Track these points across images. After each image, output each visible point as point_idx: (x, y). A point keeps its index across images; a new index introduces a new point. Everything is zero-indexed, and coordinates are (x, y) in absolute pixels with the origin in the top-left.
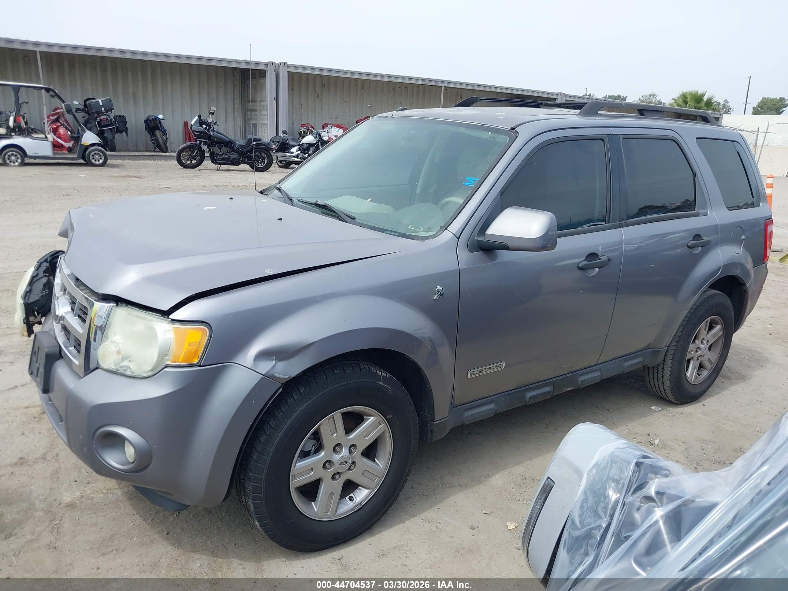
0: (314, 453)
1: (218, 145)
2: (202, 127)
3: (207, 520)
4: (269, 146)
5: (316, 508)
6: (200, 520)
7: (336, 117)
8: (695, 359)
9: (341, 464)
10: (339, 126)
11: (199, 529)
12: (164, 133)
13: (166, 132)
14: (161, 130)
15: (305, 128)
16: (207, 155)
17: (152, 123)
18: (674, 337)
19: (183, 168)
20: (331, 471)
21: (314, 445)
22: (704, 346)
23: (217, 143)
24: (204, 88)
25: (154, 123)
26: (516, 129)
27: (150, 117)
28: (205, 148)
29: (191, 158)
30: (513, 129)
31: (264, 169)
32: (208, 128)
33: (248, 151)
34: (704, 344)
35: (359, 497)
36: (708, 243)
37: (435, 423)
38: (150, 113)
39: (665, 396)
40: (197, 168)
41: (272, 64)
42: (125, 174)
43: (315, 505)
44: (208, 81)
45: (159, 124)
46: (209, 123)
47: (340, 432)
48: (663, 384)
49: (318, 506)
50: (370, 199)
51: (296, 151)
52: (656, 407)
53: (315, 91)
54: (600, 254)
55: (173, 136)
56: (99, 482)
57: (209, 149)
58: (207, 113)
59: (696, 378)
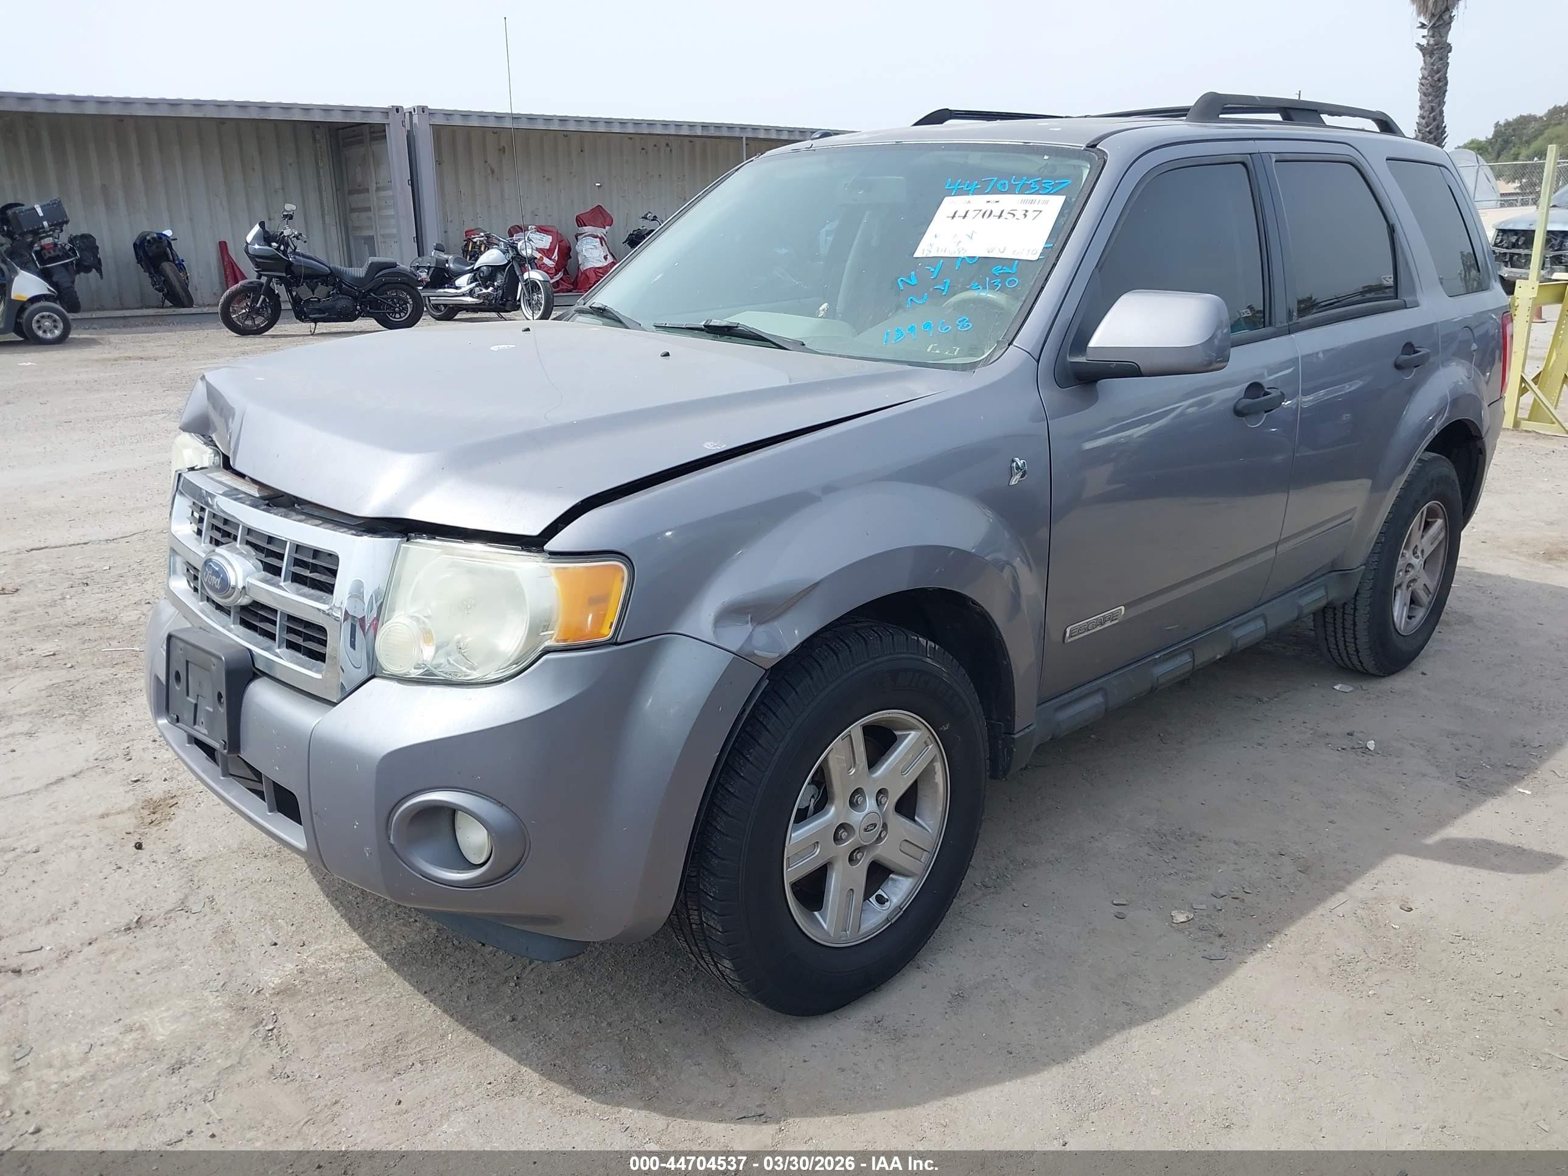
0: (815, 813)
1: (308, 281)
2: (270, 246)
3: (582, 983)
4: (414, 276)
5: (825, 923)
6: (567, 986)
7: (532, 212)
8: (1404, 587)
9: (866, 830)
10: (542, 230)
11: (572, 1003)
12: (181, 266)
13: (183, 265)
14: (174, 261)
15: (482, 234)
16: (286, 306)
17: (154, 247)
18: (1374, 545)
19: (236, 335)
20: (848, 845)
21: (813, 797)
22: (1418, 560)
23: (307, 277)
24: (253, 169)
25: (157, 247)
26: (1098, 147)
27: (148, 235)
28: (280, 290)
29: (254, 312)
30: (1093, 146)
31: (410, 323)
32: (282, 248)
33: (371, 290)
34: (1417, 557)
35: (895, 894)
36: (1425, 357)
37: (1016, 736)
38: (145, 226)
39: (1356, 662)
40: (266, 333)
41: (397, 110)
42: (116, 354)
43: (822, 917)
44: (260, 153)
45: (168, 249)
46: (284, 236)
47: (861, 766)
48: (1355, 638)
49: (828, 920)
50: (826, 304)
51: (468, 284)
52: (1344, 686)
53: (486, 162)
54: (1266, 386)
55: (199, 272)
56: (326, 940)
57: (289, 291)
58: (278, 217)
59: (1407, 623)
